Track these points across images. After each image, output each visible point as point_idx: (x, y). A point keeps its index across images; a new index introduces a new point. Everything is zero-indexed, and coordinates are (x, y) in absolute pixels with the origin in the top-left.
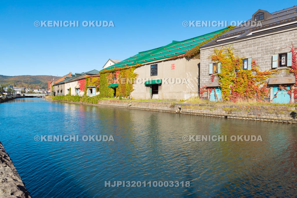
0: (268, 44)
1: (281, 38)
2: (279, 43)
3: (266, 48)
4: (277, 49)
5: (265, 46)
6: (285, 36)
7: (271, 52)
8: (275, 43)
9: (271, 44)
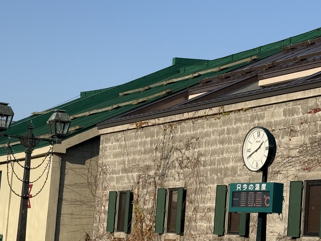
0: (215, 147)
1: (237, 131)
2: (233, 145)
3: (212, 158)
4: (228, 165)
5: (211, 149)
6: (244, 124)
7: (219, 174)
8: (227, 145)
9: (221, 146)
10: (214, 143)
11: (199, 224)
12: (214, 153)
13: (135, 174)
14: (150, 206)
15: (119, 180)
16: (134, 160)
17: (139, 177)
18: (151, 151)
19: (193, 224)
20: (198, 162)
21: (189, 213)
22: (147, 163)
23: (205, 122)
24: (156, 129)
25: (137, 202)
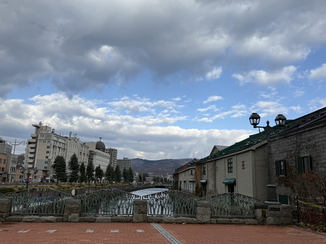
0: (323, 139)
3: (322, 143)
5: (321, 140)
10: (323, 137)
11: (320, 169)
12: (323, 141)
13: (286, 154)
14: (294, 164)
15: (278, 157)
16: (284, 149)
17: (287, 155)
18: (291, 144)
19: (317, 169)
20: (315, 145)
21: (314, 165)
22: (290, 149)
23: (316, 130)
24: (292, 137)
25: (288, 164)
